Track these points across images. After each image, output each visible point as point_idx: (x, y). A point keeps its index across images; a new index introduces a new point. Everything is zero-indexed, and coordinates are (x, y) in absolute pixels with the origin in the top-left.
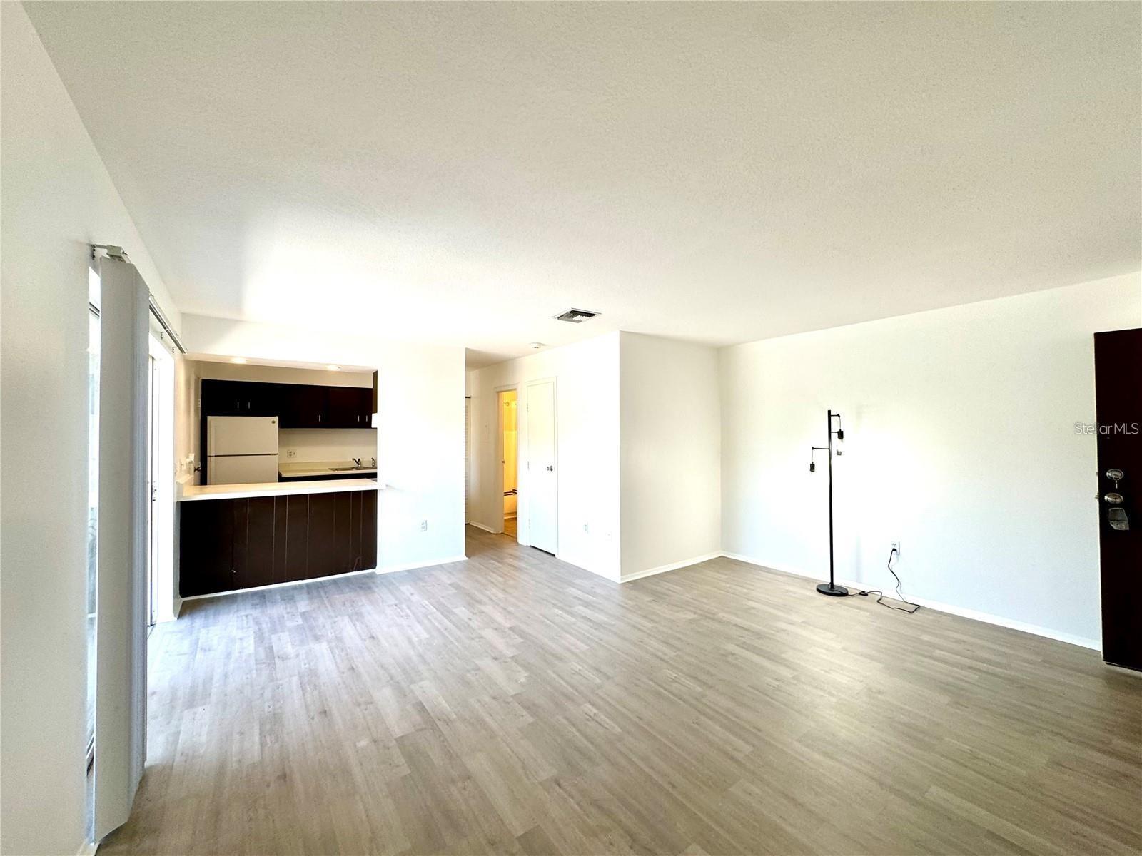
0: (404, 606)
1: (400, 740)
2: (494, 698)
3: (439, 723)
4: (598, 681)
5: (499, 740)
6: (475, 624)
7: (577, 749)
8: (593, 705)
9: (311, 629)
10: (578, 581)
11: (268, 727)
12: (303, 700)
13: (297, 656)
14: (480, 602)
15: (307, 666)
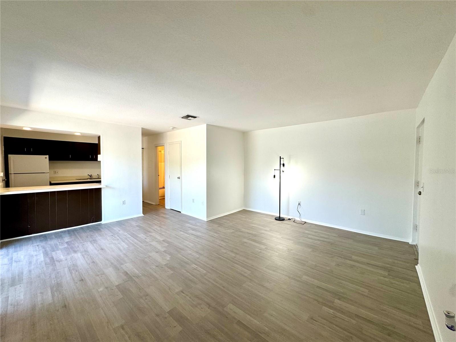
0: (116, 236)
1: (118, 286)
2: (157, 266)
3: (134, 278)
4: (198, 256)
5: (159, 280)
6: (148, 240)
7: (191, 280)
8: (196, 265)
9: (72, 248)
10: (190, 221)
11: (55, 289)
12: (71, 277)
13: (66, 260)
14: (150, 232)
15: (71, 263)
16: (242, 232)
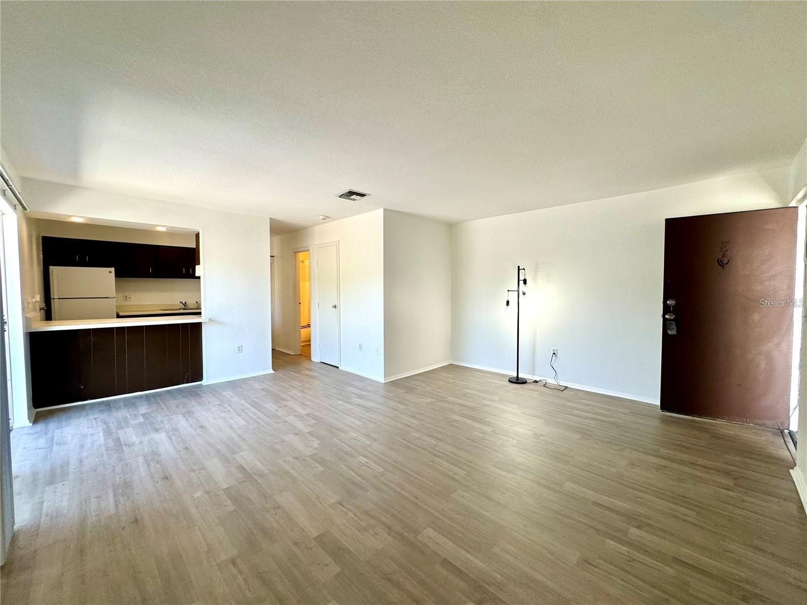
0: (226, 405)
1: (227, 491)
2: (296, 458)
3: (255, 477)
4: (368, 442)
5: (300, 482)
6: (281, 413)
7: (355, 484)
8: (365, 456)
9: (152, 424)
10: (355, 383)
11: (120, 491)
12: (148, 472)
13: (141, 443)
14: (284, 400)
15: (149, 449)
16: (448, 402)
